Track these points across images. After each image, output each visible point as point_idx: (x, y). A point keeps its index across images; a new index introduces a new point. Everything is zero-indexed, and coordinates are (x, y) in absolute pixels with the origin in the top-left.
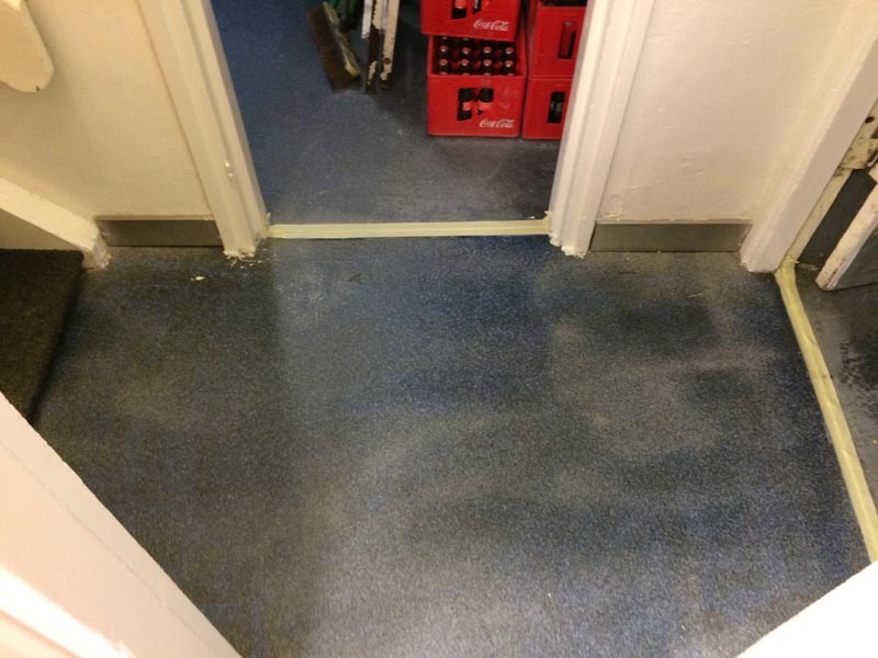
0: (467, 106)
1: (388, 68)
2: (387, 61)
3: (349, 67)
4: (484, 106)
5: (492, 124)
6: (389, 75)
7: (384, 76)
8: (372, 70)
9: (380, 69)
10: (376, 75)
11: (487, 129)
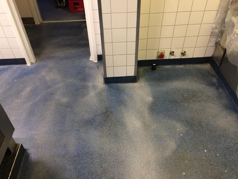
0: (75, 6)
1: (65, 4)
3: (59, 5)
4: (78, 6)
6: (65, 5)
8: (62, 4)
9: (63, 4)
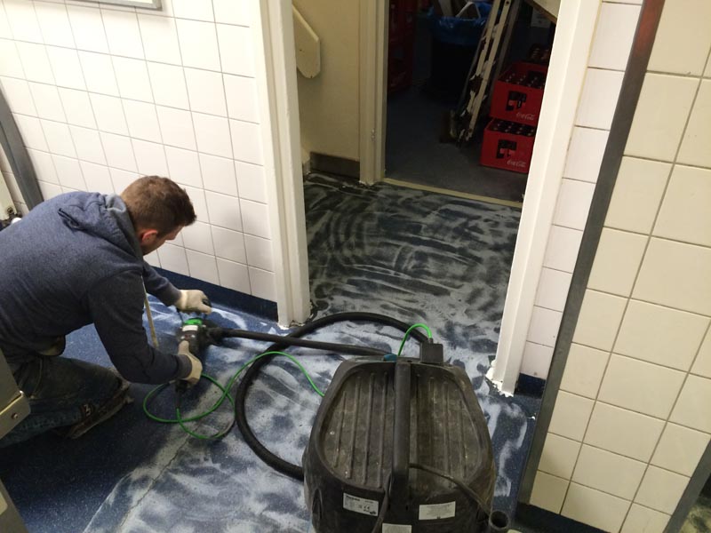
0: (502, 151)
1: (470, 135)
2: (471, 130)
3: (451, 133)
4: (511, 152)
5: (514, 163)
6: (470, 138)
7: (467, 139)
8: (462, 134)
9: (466, 134)
10: (463, 137)
11: (510, 165)
